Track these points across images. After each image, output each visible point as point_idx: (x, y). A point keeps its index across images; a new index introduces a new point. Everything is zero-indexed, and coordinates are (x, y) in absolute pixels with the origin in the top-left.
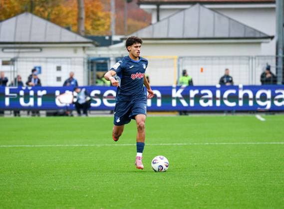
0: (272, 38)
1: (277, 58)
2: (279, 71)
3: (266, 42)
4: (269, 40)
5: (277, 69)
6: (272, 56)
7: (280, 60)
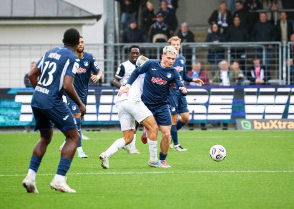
0: (98, 17)
1: (105, 47)
2: (108, 66)
3: (89, 25)
4: (94, 21)
5: (105, 63)
6: (98, 45)
7: (110, 51)
